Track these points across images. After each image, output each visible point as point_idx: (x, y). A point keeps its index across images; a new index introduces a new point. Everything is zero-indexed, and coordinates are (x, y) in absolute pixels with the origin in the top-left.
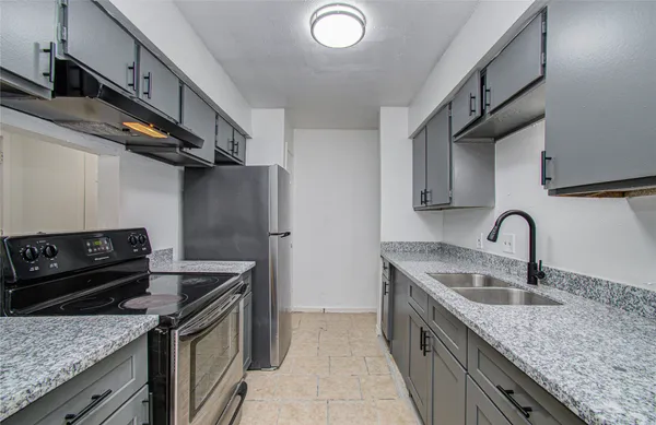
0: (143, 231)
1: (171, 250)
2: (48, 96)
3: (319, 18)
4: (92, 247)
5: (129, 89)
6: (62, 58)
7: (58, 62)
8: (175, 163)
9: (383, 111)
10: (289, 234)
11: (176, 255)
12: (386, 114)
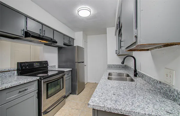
0: (47, 61)
1: (55, 66)
2: (24, 38)
3: (80, 11)
4: (35, 64)
5: (40, 34)
6: (26, 31)
7: (25, 32)
8: (56, 47)
9: (107, 28)
10: (84, 62)
11: (57, 67)
12: (108, 30)
